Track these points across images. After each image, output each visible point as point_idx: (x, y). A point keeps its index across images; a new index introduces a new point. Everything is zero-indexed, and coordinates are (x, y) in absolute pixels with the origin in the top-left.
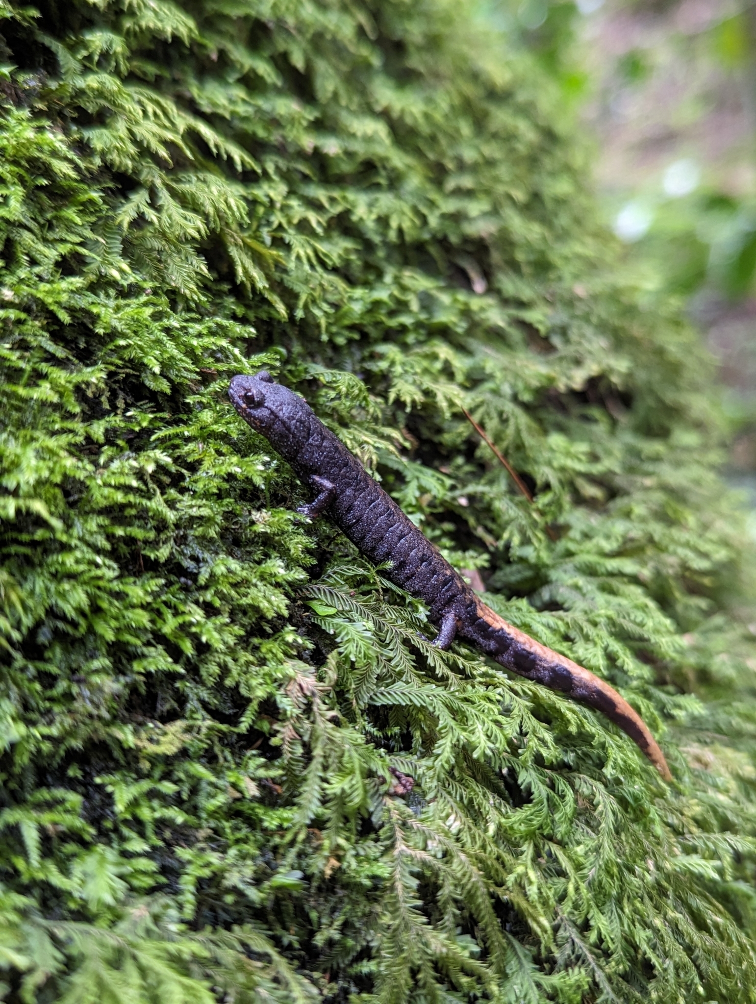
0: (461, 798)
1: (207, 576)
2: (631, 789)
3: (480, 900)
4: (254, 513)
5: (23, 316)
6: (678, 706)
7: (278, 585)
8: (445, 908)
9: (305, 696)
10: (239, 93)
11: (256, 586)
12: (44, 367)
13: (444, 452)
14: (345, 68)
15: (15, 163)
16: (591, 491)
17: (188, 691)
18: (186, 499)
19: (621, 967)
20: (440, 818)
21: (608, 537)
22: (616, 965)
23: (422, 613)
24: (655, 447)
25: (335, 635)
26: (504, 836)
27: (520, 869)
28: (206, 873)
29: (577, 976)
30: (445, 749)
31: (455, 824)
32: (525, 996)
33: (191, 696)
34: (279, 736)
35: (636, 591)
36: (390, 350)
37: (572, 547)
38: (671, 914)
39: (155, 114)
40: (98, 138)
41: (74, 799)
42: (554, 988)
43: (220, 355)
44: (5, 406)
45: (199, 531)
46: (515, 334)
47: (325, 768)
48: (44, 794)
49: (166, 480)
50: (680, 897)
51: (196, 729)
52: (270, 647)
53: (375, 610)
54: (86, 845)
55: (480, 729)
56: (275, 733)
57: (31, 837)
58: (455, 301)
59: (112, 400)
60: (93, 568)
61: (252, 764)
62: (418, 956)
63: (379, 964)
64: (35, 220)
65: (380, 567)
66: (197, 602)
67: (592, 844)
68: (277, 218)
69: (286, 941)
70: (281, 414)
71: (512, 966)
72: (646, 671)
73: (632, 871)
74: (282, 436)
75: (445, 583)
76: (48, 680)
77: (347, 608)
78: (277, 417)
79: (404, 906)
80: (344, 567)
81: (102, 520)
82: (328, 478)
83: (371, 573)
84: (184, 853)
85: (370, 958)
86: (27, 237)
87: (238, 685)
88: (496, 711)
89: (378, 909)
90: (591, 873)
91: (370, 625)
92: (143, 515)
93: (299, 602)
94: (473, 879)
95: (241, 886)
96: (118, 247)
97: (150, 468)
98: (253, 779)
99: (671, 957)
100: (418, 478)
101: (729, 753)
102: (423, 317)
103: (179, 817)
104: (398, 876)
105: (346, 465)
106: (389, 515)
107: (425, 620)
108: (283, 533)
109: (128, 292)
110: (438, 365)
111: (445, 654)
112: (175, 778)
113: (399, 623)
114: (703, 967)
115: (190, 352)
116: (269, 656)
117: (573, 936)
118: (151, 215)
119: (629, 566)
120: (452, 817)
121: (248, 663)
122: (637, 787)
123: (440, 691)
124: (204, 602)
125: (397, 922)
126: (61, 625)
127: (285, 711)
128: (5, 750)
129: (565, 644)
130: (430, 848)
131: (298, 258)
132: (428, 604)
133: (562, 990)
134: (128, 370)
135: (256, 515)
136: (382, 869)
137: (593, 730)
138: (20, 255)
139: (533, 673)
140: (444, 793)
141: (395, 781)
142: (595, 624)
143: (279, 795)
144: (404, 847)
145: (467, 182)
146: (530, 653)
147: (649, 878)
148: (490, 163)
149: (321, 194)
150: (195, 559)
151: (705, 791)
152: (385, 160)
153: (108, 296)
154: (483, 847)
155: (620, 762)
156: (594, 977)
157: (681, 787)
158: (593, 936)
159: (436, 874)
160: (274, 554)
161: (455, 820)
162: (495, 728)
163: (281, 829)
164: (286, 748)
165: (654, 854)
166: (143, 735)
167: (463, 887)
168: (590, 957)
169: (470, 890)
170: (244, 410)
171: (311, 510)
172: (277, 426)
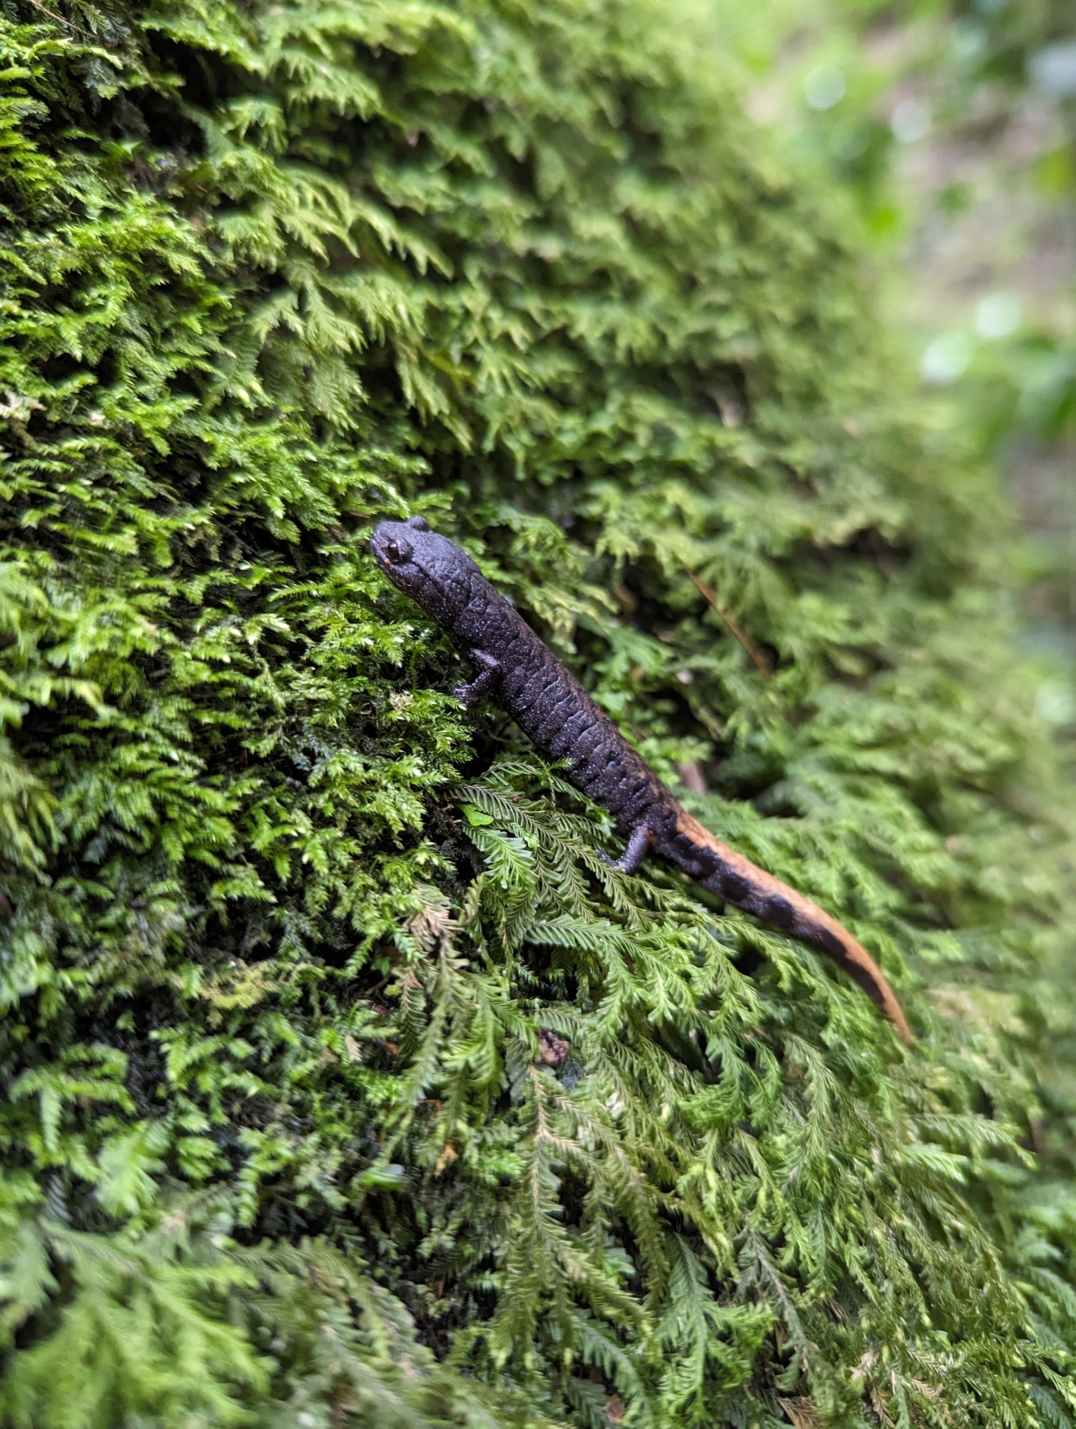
0: (631, 1068)
1: (320, 776)
2: (857, 1058)
3: (638, 1211)
4: (392, 695)
5: (112, 445)
6: (929, 946)
7: (414, 789)
8: (593, 1215)
9: (434, 936)
10: (440, 184)
11: (386, 789)
12: (132, 510)
13: (669, 615)
15: (126, 257)
16: (850, 665)
17: (286, 920)
18: (305, 677)
19: (822, 1295)
20: (599, 1097)
21: (862, 723)
22: (818, 1289)
23: (606, 825)
24: (933, 612)
25: (486, 855)
26: (681, 1120)
27: (696, 1169)
28: (271, 1167)
29: (761, 1313)
30: (612, 1010)
31: (617, 1105)
32: (691, 1332)
33: (289, 928)
34: (398, 983)
35: (890, 794)
36: (607, 491)
37: (816, 733)
38: (897, 1220)
39: (316, 202)
40: (233, 227)
41: (117, 1060)
42: (728, 1327)
43: (369, 495)
44: (77, 557)
45: (317, 717)
46: (772, 475)
47: (447, 1033)
48: (79, 1052)
49: (281, 651)
50: (911, 1195)
51: (283, 975)
52: (396, 869)
53: (543, 820)
54: (129, 1120)
55: (661, 985)
56: (393, 980)
57: (51, 1111)
58: (697, 436)
59: (224, 551)
60: (165, 765)
61: (360, 1017)
62: (549, 1278)
63: (504, 1279)
64: (148, 328)
65: (556, 765)
66: (304, 809)
67: (797, 1135)
68: (474, 331)
69: (383, 1246)
70: (432, 572)
71: (679, 1288)
72: (893, 898)
73: (848, 1164)
74: (433, 599)
75: (637, 789)
76: (95, 906)
77: (507, 817)
78: (427, 575)
79: (539, 1212)
80: (509, 764)
81: (185, 704)
82: (492, 654)
83: (543, 771)
84: (249, 1138)
85: (494, 1270)
86: (133, 348)
87: (350, 916)
88: (686, 958)
89: (507, 1210)
90: (792, 1172)
91: (534, 841)
92: (243, 696)
93: (450, 806)
94: (631, 1184)
95: (318, 1186)
96: (253, 361)
97: (253, 637)
98: (357, 1039)
99: (891, 1280)
100: (626, 649)
101: (992, 998)
102: (655, 453)
103: (252, 1086)
104: (535, 1171)
105: (516, 637)
106: (570, 701)
107: (609, 834)
108: (428, 721)
109: (260, 416)
110: (665, 511)
111: (627, 880)
112: (254, 1034)
113: (575, 837)
114: (933, 1289)
115: (331, 491)
116: (393, 880)
117: (761, 1257)
118: (295, 323)
119: (884, 761)
120: (614, 1096)
121: (366, 888)
122: (864, 1056)
123: (615, 931)
124: (314, 809)
125: (529, 1230)
126: (119, 836)
127: (405, 955)
128: (12, 1006)
129: (792, 862)
130: (580, 1136)
131: (490, 377)
132: (612, 814)
133: (738, 1331)
134: (250, 514)
135: (395, 699)
136: (512, 1165)
137: (813, 982)
138: (123, 370)
140: (608, 1063)
141: (543, 1047)
142: (833, 838)
143: (393, 1057)
144: (546, 1133)
145: (719, 296)
146: (740, 879)
147: (870, 1176)
148: (752, 277)
149: (533, 303)
150: (308, 752)
151: (957, 1051)
152: (619, 270)
153: (234, 422)
154: (652, 1136)
155: (845, 1024)
156: (781, 1316)
157: (925, 1050)
158: (788, 1256)
159: (585, 1172)
160: (417, 748)
161: (618, 1099)
162: (681, 984)
163: (386, 1105)
164: (405, 999)
165: (880, 1141)
166: (216, 979)
167: (617, 1193)
168: (780, 1287)
169: (625, 1197)
170: (387, 566)
171: (470, 692)
172: (427, 587)
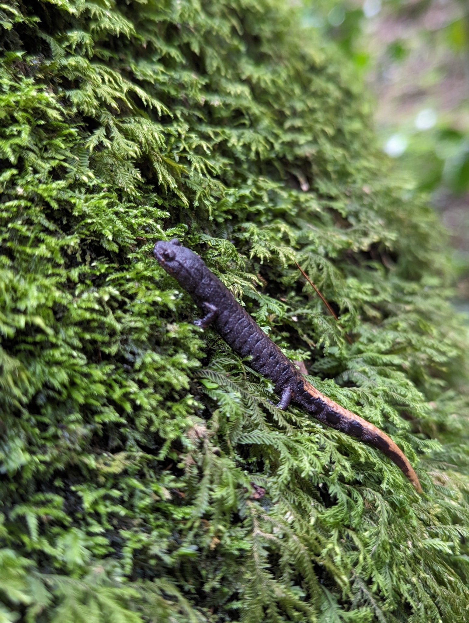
0: (294, 502)
1: (140, 364)
2: (398, 497)
3: (305, 565)
4: (168, 325)
5: (29, 204)
6: (427, 446)
7: (183, 370)
8: (284, 569)
9: (199, 438)
10: (160, 68)
11: (169, 370)
12: (42, 236)
13: (283, 288)
14: (223, 52)
15: (25, 110)
16: (373, 313)
17: (128, 434)
18: (128, 317)
19: (392, 607)
20: (282, 514)
21: (384, 342)
22: (389, 606)
23: (270, 388)
24: (412, 286)
25: (218, 401)
26: (320, 525)
27: (330, 546)
28: (138, 546)
29: (365, 612)
30: (284, 471)
31: (290, 517)
33: (130, 437)
34: (184, 462)
35: (400, 375)
36: (251, 226)
37: (362, 347)
38: (422, 575)
39: (109, 81)
40: (75, 96)
41: (58, 499)
42: (350, 619)
43: (148, 229)
44: (18, 259)
45: (135, 336)
46: (327, 216)
47: (212, 482)
48: (40, 497)
49: (116, 305)
50: (428, 565)
51: (133, 458)
52: (177, 408)
53: (242, 385)
54: (65, 528)
55: (305, 459)
56: (180, 461)
57: (32, 522)
58: (290, 195)
59: (83, 256)
60: (71, 358)
61: (167, 479)
62: (267, 599)
63: (243, 603)
64: (36, 145)
65: (245, 359)
66: (133, 380)
67: (374, 531)
68: (183, 145)
69: (186, 588)
70: (185, 265)
71: (325, 605)
72: (407, 425)
73: (398, 548)
74: (186, 278)
75: (284, 370)
76: (43, 427)
77: (225, 384)
78: (183, 267)
79: (259, 568)
80: (223, 359)
81: (77, 329)
82: (214, 304)
83: (239, 362)
84: (125, 533)
85: (238, 599)
86: (32, 156)
87: (158, 430)
88: (316, 448)
89: (243, 569)
90: (374, 548)
91: (239, 395)
92: (102, 326)
93: (196, 380)
94: (301, 552)
95: (160, 554)
96: (87, 162)
97: (106, 298)
98: (167, 489)
99: (423, 602)
100: (267, 304)
101: (458, 476)
102: (270, 205)
103: (122, 511)
104: (255, 549)
105: (225, 296)
106: (250, 328)
107: (272, 392)
108: (186, 337)
109: (93, 190)
110: (280, 235)
111: (284, 413)
112: (120, 487)
113: (256, 393)
114: (442, 608)
115: (130, 227)
116: (177, 413)
117: (362, 587)
118: (107, 143)
119: (396, 360)
120: (288, 513)
121: (165, 418)
122: (401, 496)
123: (281, 435)
124: (138, 379)
125: (255, 577)
126: (51, 393)
127: (187, 447)
128: (18, 470)
129: (358, 407)
130: (275, 532)
131: (196, 169)
132: (274, 382)
133: (355, 621)
134: (92, 238)
135: (170, 327)
136: (246, 545)
137: (375, 461)
138: (27, 167)
139: (338, 425)
140: (284, 499)
141: (253, 491)
142: (376, 395)
143: (183, 499)
144: (259, 531)
145: (298, 123)
146: (336, 413)
147: (409, 552)
148: (312, 111)
149: (209, 130)
150: (133, 353)
151: (443, 499)
152: (248, 109)
153: (80, 192)
154: (308, 532)
155: (391, 480)
156: (375, 613)
157: (428, 497)
158: (374, 588)
159: (279, 548)
160: (181, 351)
161: (290, 515)
162: (315, 459)
163: (184, 520)
164: (187, 469)
165: (412, 538)
166: (101, 461)
167: (295, 556)
168: (373, 601)
169: (299, 558)
170: (163, 262)
171: (203, 323)
172: (183, 272)
